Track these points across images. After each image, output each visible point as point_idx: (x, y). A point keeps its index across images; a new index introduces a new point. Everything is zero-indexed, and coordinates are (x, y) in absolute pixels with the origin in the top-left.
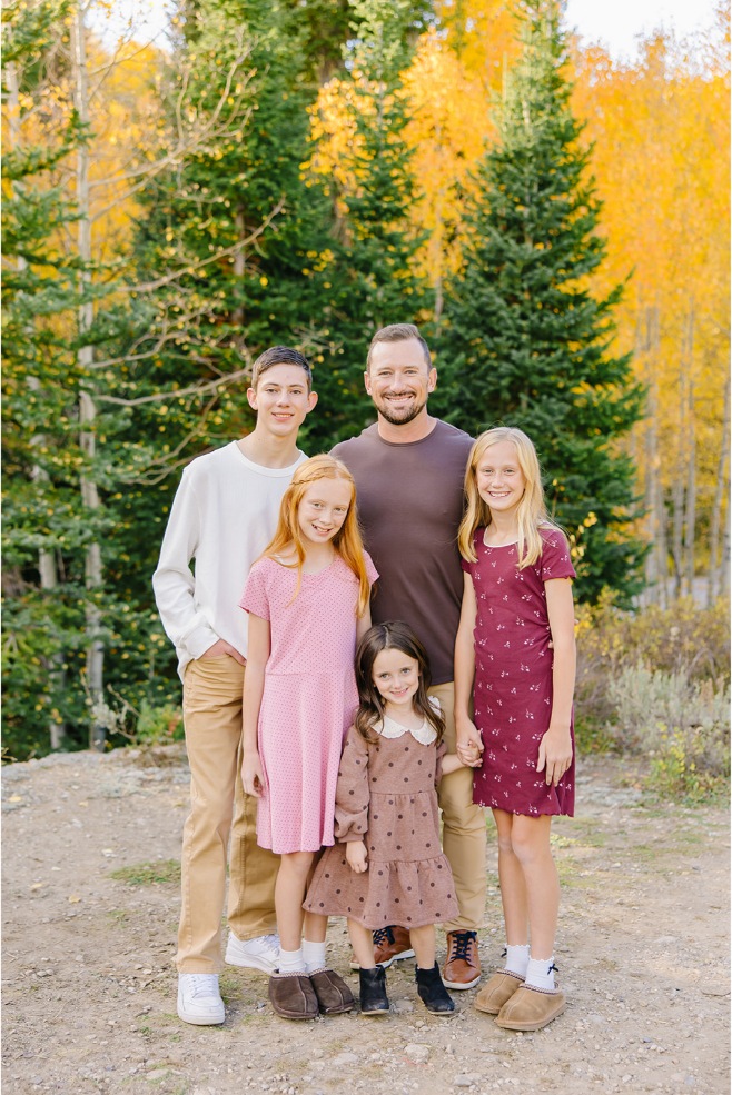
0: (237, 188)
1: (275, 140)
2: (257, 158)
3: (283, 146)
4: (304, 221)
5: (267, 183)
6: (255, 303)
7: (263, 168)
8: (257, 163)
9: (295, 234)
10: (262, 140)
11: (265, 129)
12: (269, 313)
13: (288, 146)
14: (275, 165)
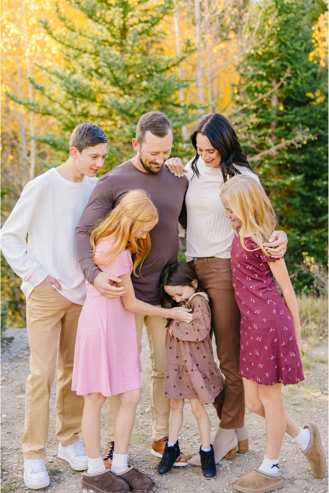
0: (270, 66)
1: (288, 43)
2: (280, 52)
3: (292, 45)
4: (302, 79)
5: (285, 63)
6: (280, 118)
7: (283, 57)
8: (280, 54)
9: (298, 85)
10: (283, 43)
11: (284, 38)
12: (286, 123)
13: (294, 45)
14: (289, 55)
